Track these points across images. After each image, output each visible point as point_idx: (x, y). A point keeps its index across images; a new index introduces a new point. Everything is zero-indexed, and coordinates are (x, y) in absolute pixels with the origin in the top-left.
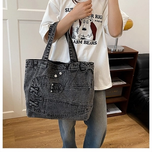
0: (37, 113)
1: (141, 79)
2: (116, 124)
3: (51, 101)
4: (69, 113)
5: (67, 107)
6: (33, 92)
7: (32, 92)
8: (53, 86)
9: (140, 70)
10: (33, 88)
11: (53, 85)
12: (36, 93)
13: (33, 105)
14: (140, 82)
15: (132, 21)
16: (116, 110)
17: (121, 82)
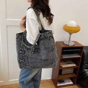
4: (44, 65)
7: (21, 54)
9: (85, 57)
12: (23, 54)
13: (22, 62)
14: (85, 65)
15: (79, 27)
16: (69, 82)
17: (73, 65)
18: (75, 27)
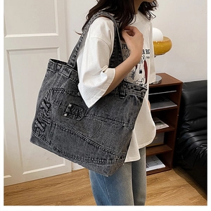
0: (42, 141)
1: (190, 120)
2: (157, 187)
3: (61, 128)
4: (83, 155)
5: (81, 145)
6: (43, 108)
8: (70, 108)
9: (187, 107)
10: (45, 103)
11: (70, 105)
12: (45, 111)
13: (39, 128)
14: (188, 125)
15: (169, 41)
16: (158, 164)
17: (162, 125)
18: (160, 42)
